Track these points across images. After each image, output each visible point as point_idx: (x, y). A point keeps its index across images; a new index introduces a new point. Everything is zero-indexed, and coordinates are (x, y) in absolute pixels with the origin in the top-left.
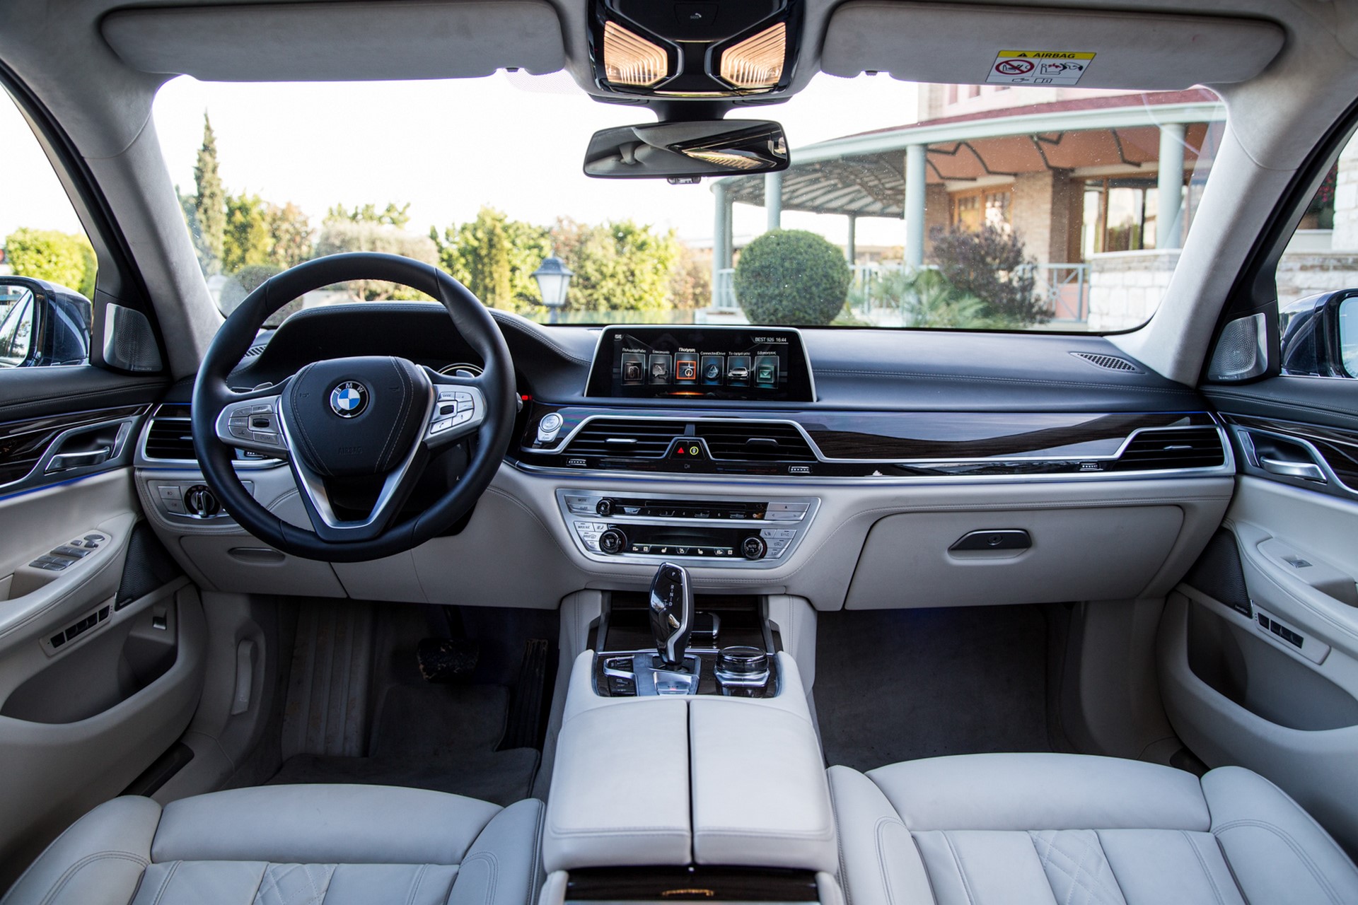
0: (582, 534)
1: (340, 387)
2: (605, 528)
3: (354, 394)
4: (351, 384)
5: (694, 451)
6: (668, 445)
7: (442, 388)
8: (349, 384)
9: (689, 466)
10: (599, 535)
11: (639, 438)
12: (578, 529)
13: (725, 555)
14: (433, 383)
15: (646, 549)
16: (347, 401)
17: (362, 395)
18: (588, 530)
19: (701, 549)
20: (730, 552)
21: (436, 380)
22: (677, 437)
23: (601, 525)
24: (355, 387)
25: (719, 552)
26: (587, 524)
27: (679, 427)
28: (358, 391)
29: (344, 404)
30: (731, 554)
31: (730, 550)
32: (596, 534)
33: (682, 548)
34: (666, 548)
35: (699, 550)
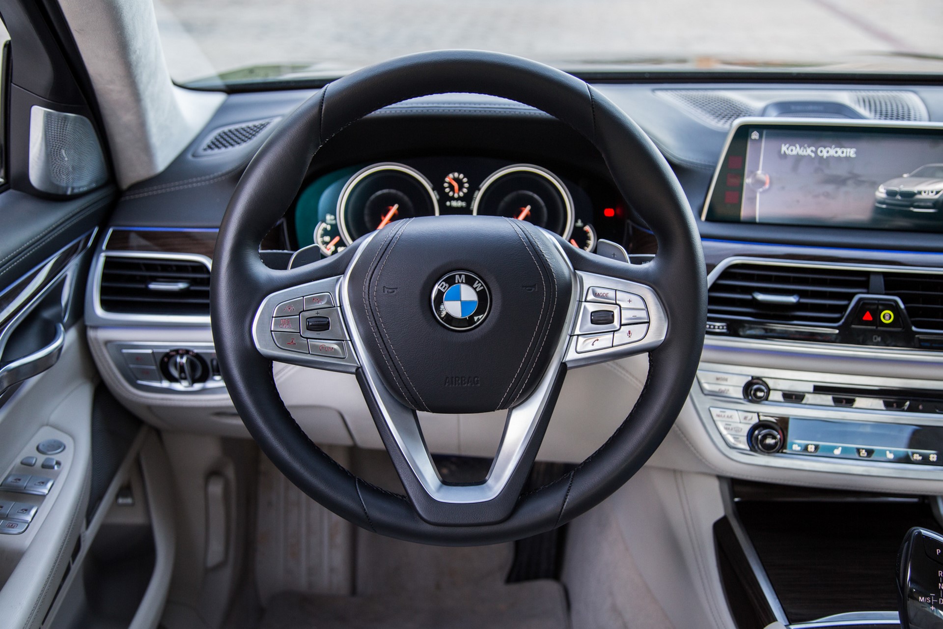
0: (721, 426)
1: (446, 281)
2: (755, 420)
3: (468, 294)
4: (463, 276)
5: (887, 317)
6: (846, 306)
7: (590, 280)
8: (460, 275)
9: (879, 339)
10: (746, 429)
11: (801, 294)
12: (715, 418)
13: (925, 461)
14: (575, 269)
15: (811, 448)
16: (458, 304)
17: (481, 295)
18: (729, 419)
19: (891, 452)
20: (933, 457)
21: (579, 263)
22: (861, 295)
23: (750, 415)
24: (470, 282)
25: (917, 457)
26: (729, 413)
27: (862, 280)
28: (475, 289)
29: (452, 308)
30: (935, 459)
31: (934, 454)
32: (741, 426)
33: (863, 449)
34: (840, 449)
35: (888, 452)
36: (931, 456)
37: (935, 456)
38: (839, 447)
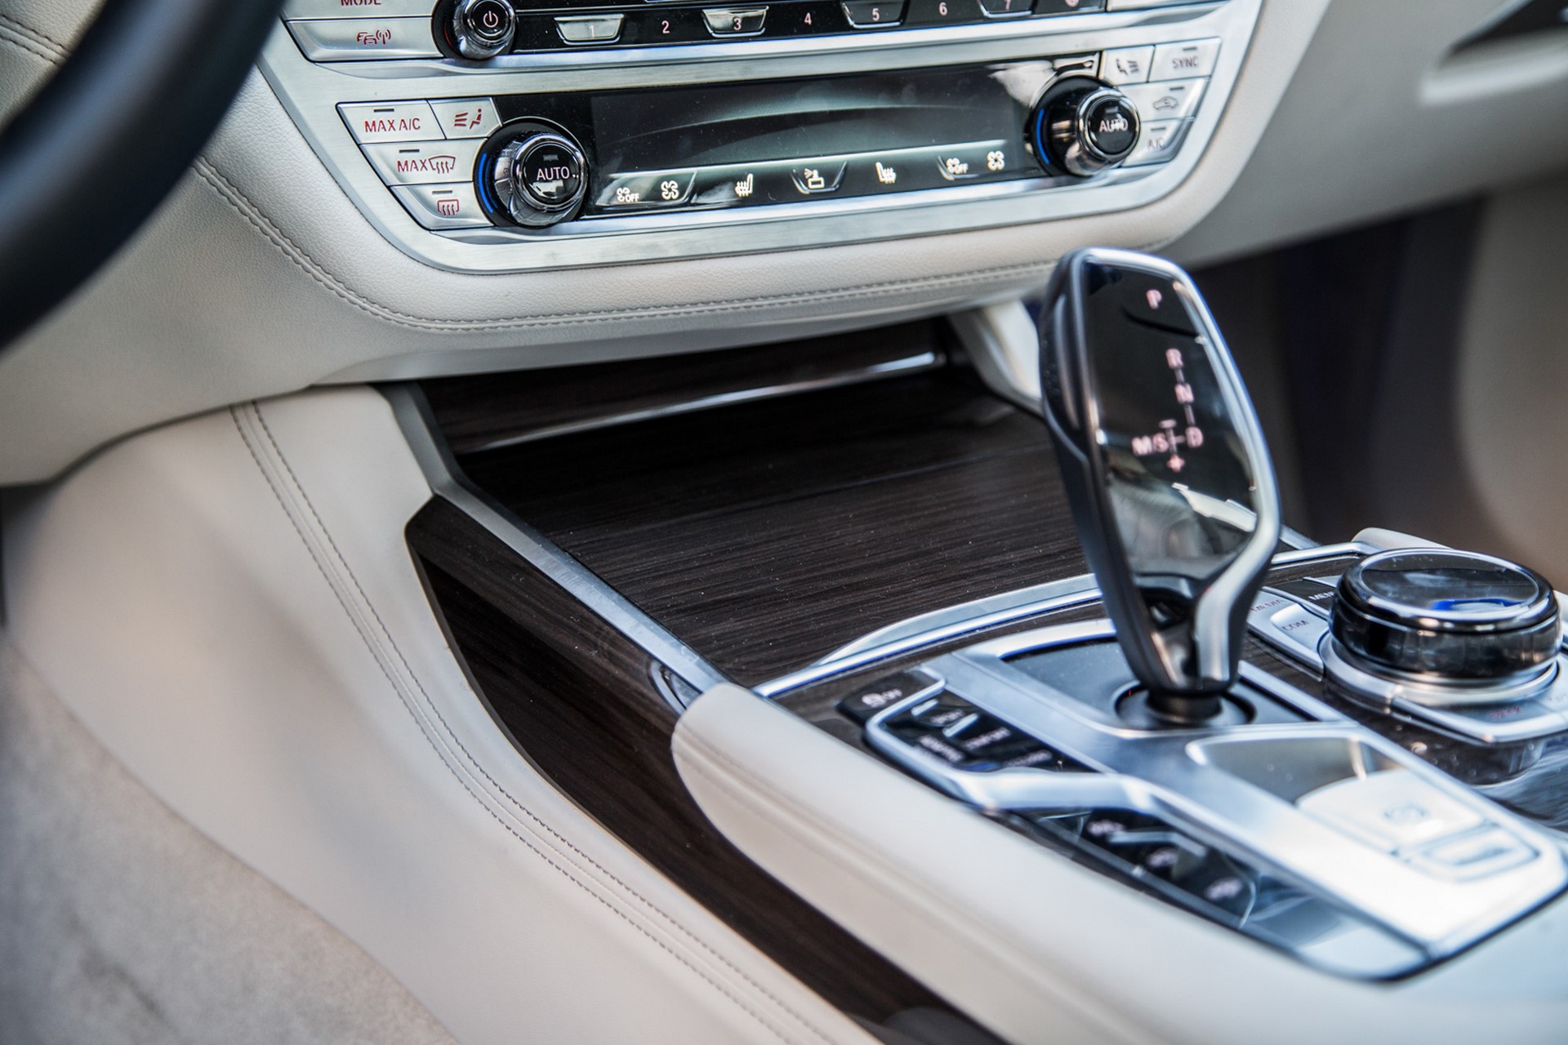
0: (386, 156)
2: (492, 123)
10: (467, 155)
12: (363, 136)
13: (980, 174)
15: (670, 191)
18: (412, 135)
19: (887, 163)
20: (996, 161)
23: (471, 108)
25: (956, 168)
26: (403, 112)
30: (1001, 165)
31: (995, 150)
32: (449, 148)
33: (811, 167)
34: (750, 177)
35: (879, 166)
36: (991, 156)
37: (1000, 155)
38: (750, 171)
